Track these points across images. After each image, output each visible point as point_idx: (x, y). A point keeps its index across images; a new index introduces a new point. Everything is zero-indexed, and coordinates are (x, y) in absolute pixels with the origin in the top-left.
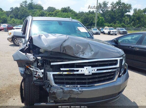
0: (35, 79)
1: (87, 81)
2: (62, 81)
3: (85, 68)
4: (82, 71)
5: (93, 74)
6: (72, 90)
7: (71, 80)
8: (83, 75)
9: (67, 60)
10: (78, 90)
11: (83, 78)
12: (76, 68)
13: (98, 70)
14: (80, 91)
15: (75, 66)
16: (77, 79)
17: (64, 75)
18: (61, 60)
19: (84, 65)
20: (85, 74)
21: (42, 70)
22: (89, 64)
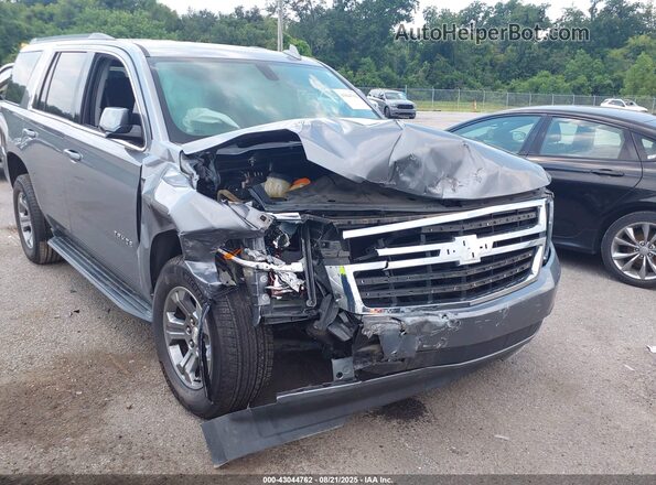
0: (264, 300)
1: (465, 286)
2: (383, 294)
3: (459, 240)
4: (451, 252)
5: (486, 260)
6: (426, 322)
7: (414, 290)
8: (453, 266)
9: (395, 219)
10: (445, 320)
11: (454, 276)
12: (428, 242)
13: (496, 244)
14: (452, 321)
15: (423, 237)
16: (436, 283)
17: (387, 274)
18: (374, 220)
19: (452, 230)
20: (461, 263)
21: (293, 264)
22: (467, 227)
